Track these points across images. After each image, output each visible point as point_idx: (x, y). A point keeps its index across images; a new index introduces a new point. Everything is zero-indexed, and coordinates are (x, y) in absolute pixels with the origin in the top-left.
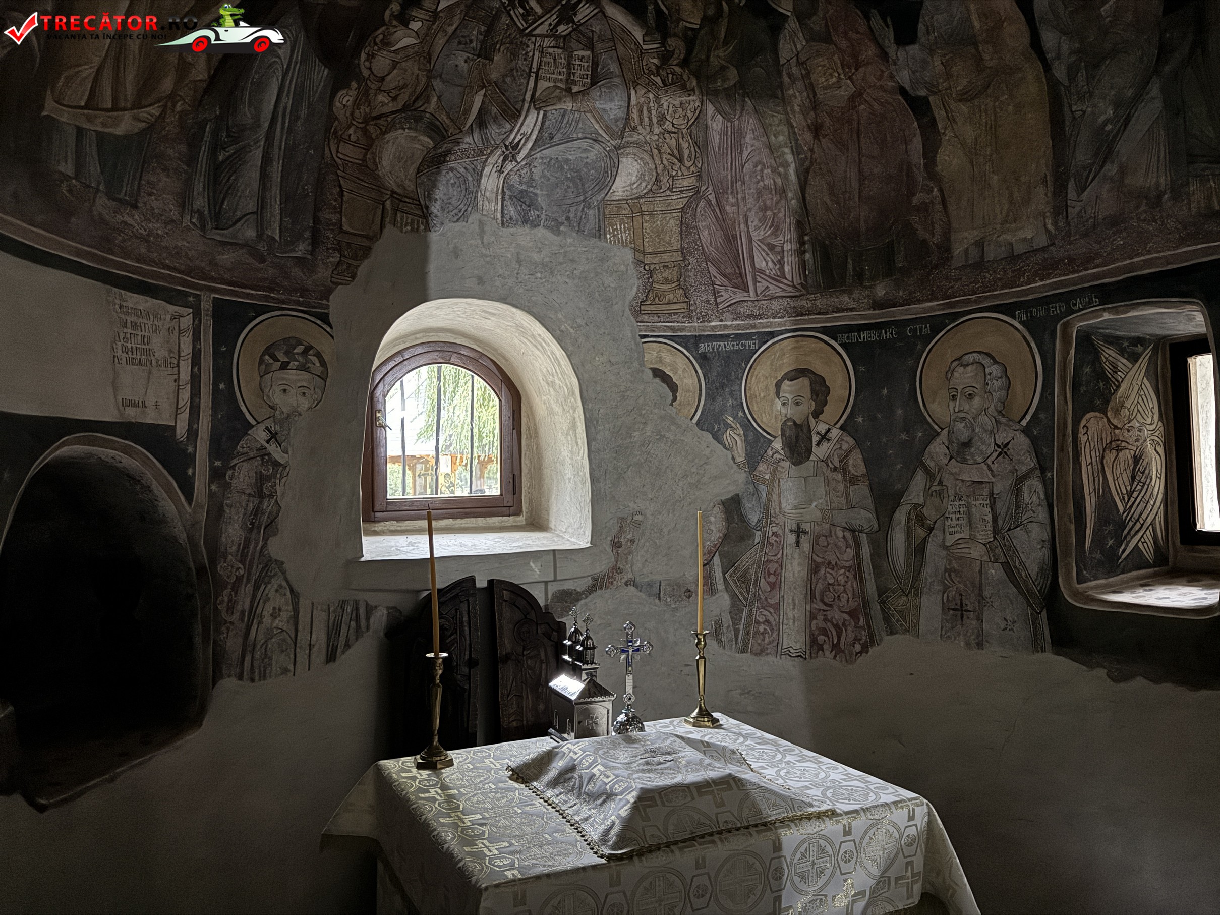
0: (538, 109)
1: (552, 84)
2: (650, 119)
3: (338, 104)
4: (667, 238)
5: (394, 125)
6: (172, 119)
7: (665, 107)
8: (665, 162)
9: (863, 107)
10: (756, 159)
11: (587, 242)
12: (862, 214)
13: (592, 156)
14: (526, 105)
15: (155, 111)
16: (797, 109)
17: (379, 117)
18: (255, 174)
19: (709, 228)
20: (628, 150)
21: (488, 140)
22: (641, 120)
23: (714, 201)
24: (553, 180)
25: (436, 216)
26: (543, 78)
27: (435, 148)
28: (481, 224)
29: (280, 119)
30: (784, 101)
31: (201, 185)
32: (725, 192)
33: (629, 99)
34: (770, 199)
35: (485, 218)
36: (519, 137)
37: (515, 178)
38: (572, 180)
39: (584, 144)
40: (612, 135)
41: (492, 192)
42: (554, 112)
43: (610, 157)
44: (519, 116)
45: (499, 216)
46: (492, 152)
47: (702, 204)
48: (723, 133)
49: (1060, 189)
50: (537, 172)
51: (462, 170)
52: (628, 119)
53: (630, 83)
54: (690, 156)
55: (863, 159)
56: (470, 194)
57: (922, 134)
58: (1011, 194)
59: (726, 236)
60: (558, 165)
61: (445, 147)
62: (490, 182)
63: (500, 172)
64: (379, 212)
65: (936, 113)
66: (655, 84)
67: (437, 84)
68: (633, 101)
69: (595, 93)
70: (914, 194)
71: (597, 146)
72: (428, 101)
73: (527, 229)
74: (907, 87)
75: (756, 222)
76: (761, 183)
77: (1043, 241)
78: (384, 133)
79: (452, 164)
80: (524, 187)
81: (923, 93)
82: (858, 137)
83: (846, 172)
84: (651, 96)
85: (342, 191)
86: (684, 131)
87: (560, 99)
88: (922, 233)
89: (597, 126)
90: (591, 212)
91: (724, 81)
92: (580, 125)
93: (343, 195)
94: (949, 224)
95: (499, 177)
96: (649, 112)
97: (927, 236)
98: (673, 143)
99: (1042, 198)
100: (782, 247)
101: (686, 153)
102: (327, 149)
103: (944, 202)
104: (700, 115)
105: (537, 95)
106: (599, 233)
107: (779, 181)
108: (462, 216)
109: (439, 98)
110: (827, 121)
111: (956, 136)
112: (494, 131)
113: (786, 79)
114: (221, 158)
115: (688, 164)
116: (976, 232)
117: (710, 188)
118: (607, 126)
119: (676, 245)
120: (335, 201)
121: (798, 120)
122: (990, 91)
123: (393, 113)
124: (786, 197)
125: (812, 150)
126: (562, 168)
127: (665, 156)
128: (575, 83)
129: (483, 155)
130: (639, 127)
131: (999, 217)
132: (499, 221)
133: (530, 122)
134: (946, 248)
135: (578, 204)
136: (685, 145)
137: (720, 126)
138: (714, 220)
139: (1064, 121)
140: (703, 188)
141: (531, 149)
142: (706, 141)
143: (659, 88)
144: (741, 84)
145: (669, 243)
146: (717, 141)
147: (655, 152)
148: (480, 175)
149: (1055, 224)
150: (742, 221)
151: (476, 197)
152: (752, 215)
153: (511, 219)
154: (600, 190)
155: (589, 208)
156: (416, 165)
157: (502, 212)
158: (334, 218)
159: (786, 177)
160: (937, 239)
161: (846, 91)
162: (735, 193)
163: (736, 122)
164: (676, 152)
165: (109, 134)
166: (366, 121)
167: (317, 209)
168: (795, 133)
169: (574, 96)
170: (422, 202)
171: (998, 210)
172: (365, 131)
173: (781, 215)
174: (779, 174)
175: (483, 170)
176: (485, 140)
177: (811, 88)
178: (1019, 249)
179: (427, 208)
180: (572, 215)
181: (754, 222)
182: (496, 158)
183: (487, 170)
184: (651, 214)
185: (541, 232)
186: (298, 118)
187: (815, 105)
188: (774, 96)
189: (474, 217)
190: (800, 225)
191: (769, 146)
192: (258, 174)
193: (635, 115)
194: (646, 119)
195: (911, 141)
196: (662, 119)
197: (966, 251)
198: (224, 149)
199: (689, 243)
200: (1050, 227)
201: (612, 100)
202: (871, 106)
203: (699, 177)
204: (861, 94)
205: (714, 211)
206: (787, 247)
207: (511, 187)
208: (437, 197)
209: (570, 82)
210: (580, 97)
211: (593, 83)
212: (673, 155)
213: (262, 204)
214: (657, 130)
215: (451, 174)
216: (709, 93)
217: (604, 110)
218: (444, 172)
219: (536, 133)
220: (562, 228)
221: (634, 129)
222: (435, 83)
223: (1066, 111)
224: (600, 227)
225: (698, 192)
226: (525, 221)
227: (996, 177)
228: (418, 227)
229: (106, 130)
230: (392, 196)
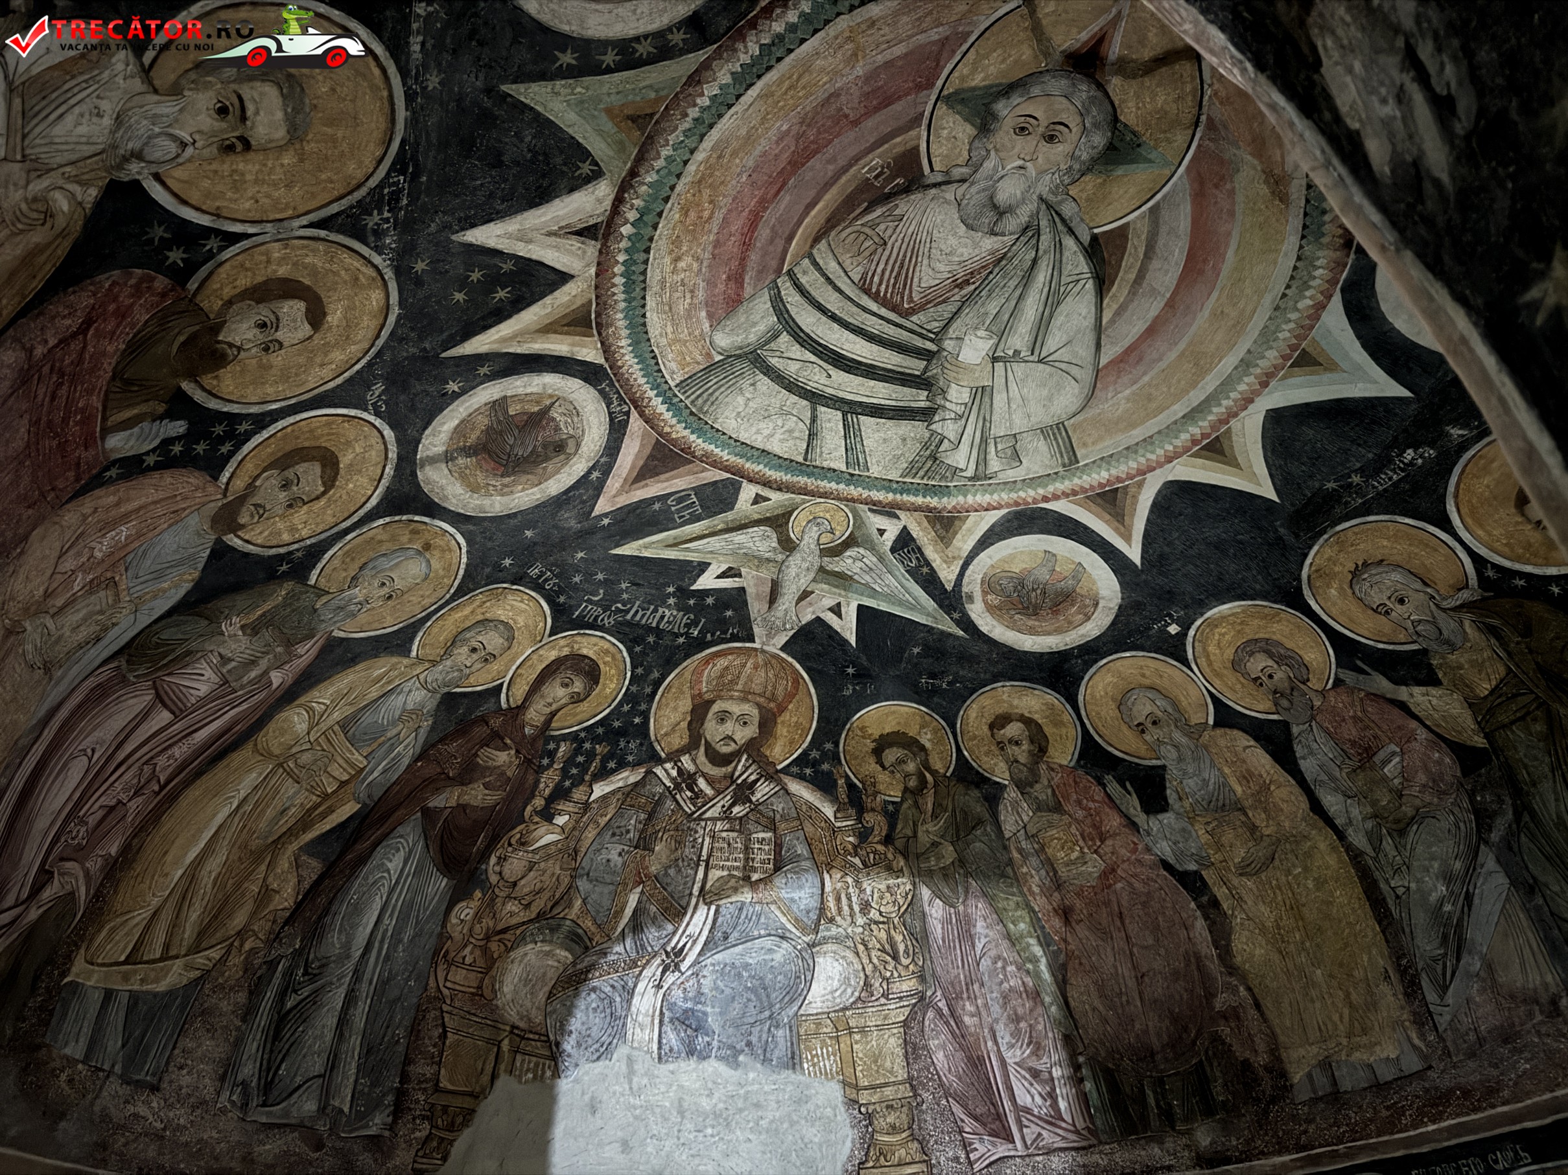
0: (709, 904)
1: (725, 873)
2: (851, 907)
3: (454, 921)
4: (888, 1064)
5: (524, 938)
6: (236, 960)
7: (868, 892)
8: (875, 960)
9: (1119, 885)
10: (993, 953)
11: (775, 1076)
12: (1150, 1024)
13: (778, 957)
14: (694, 901)
15: (215, 954)
16: (1036, 890)
17: (504, 931)
18: (332, 1021)
19: (944, 1048)
20: (825, 948)
21: (643, 947)
22: (840, 910)
23: (945, 1010)
24: (728, 991)
25: (569, 1056)
26: (715, 867)
27: (574, 964)
28: (630, 1060)
29: (377, 945)
30: (1018, 881)
31: (255, 1044)
32: (959, 997)
33: (823, 885)
34: (1023, 1006)
35: (636, 1053)
36: (684, 940)
37: (677, 994)
38: (753, 990)
39: (768, 943)
40: (804, 930)
41: (646, 1015)
42: (728, 906)
43: (803, 958)
44: (685, 914)
45: (655, 1047)
46: (648, 962)
47: (930, 1014)
48: (946, 921)
49: (1411, 988)
50: (707, 983)
51: (608, 989)
52: (822, 909)
53: (823, 865)
54: (906, 952)
55: (1135, 950)
56: (617, 1022)
57: (1206, 917)
58: (1348, 995)
59: (969, 1058)
60: (733, 971)
61: (587, 961)
62: (645, 1001)
63: (659, 987)
64: (492, 1058)
65: (1215, 890)
66: (853, 865)
67: (583, 884)
68: (828, 888)
69: (779, 880)
70: (1214, 996)
71: (785, 945)
72: (570, 905)
73: (693, 1062)
74: (1172, 860)
75: (1008, 1038)
76: (1006, 985)
77: (1413, 1064)
78: (509, 950)
79: (595, 983)
80: (689, 1005)
81: (1193, 867)
82: (1123, 923)
83: (1115, 967)
84: (849, 880)
85: (445, 1032)
86: (896, 920)
87: (736, 890)
88: (1241, 1052)
89: (784, 920)
90: (780, 1033)
91: (938, 859)
92: (762, 920)
93: (445, 1037)
94: (1273, 1036)
95: (656, 994)
96: (849, 899)
97: (1247, 1054)
98: (883, 935)
99: (1390, 998)
100: (1050, 1073)
101: (901, 948)
102: (432, 979)
103: (1258, 1006)
104: (913, 902)
105: (708, 886)
106: (793, 1062)
107: (1029, 981)
108: (604, 1052)
109: (584, 901)
110: (1078, 904)
111: (1249, 919)
112: (652, 935)
113: (1016, 855)
114: (289, 1005)
115: (905, 962)
116: (1314, 1049)
117: (939, 993)
118: (796, 920)
119: (902, 1075)
120: (435, 1046)
121: (1039, 903)
122: (1277, 862)
123: (523, 923)
124: (1043, 1004)
125: (1065, 941)
126: (739, 975)
127: (874, 953)
128: (754, 870)
129: (637, 966)
130: (838, 919)
131: (1341, 1027)
132: (655, 1055)
133: (699, 921)
134: (1278, 1071)
135: (762, 1022)
136: (899, 938)
137: (940, 912)
138: (950, 1036)
139: (1384, 899)
140: (929, 993)
141: (700, 954)
142: (925, 930)
143: (859, 870)
144: (961, 862)
145: (891, 1072)
146: (939, 931)
147: (861, 948)
148: (631, 993)
149: (1422, 1036)
150: (988, 1037)
151: (624, 1025)
152: (1000, 1028)
153: (671, 1050)
154: (792, 1001)
155: (777, 1027)
156: (547, 989)
157: (660, 1042)
158: (429, 1071)
159: (1037, 975)
160: (1262, 1059)
161: (1094, 867)
162: (973, 999)
163: (961, 908)
164: (887, 947)
165: (147, 992)
166: (488, 938)
167: (408, 1061)
168: (1039, 920)
169: (754, 886)
170: (552, 1037)
171: (1336, 1017)
172: (485, 950)
173: (1040, 1027)
174: (1028, 972)
175: (635, 986)
176: (641, 948)
177: (1049, 864)
178: (1386, 1074)
179: (558, 1044)
180: (754, 1039)
181: (1005, 1036)
182: (653, 969)
183: (641, 987)
184: (863, 1030)
185: (713, 1066)
186: (400, 941)
187: (1058, 884)
188: (1003, 875)
189: (622, 1052)
190: (1068, 1040)
191: (1008, 936)
192: (335, 1021)
193: (831, 903)
194: (846, 908)
195: (1193, 926)
196: (866, 907)
197: (1309, 1076)
198: (295, 991)
199: (919, 1071)
200: (1417, 1041)
201: (801, 887)
202: (1130, 884)
203: (922, 979)
204: (1113, 870)
205: (947, 1023)
206: (1057, 1072)
207: (672, 1007)
208: (573, 1028)
209: (748, 869)
210: (762, 886)
211: (777, 869)
212: (883, 951)
213: (333, 1062)
214: (860, 921)
215: (593, 996)
216: (922, 874)
217: (792, 900)
218: (584, 994)
219: (705, 933)
220: (741, 1058)
221: (832, 920)
222: (579, 883)
223: (1382, 885)
224: (793, 1053)
225: (922, 998)
226: (691, 1052)
227: (1319, 972)
228: (544, 1072)
229: (145, 988)
230: (511, 1032)
